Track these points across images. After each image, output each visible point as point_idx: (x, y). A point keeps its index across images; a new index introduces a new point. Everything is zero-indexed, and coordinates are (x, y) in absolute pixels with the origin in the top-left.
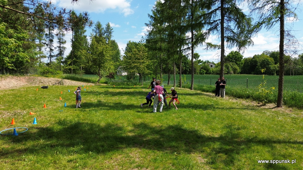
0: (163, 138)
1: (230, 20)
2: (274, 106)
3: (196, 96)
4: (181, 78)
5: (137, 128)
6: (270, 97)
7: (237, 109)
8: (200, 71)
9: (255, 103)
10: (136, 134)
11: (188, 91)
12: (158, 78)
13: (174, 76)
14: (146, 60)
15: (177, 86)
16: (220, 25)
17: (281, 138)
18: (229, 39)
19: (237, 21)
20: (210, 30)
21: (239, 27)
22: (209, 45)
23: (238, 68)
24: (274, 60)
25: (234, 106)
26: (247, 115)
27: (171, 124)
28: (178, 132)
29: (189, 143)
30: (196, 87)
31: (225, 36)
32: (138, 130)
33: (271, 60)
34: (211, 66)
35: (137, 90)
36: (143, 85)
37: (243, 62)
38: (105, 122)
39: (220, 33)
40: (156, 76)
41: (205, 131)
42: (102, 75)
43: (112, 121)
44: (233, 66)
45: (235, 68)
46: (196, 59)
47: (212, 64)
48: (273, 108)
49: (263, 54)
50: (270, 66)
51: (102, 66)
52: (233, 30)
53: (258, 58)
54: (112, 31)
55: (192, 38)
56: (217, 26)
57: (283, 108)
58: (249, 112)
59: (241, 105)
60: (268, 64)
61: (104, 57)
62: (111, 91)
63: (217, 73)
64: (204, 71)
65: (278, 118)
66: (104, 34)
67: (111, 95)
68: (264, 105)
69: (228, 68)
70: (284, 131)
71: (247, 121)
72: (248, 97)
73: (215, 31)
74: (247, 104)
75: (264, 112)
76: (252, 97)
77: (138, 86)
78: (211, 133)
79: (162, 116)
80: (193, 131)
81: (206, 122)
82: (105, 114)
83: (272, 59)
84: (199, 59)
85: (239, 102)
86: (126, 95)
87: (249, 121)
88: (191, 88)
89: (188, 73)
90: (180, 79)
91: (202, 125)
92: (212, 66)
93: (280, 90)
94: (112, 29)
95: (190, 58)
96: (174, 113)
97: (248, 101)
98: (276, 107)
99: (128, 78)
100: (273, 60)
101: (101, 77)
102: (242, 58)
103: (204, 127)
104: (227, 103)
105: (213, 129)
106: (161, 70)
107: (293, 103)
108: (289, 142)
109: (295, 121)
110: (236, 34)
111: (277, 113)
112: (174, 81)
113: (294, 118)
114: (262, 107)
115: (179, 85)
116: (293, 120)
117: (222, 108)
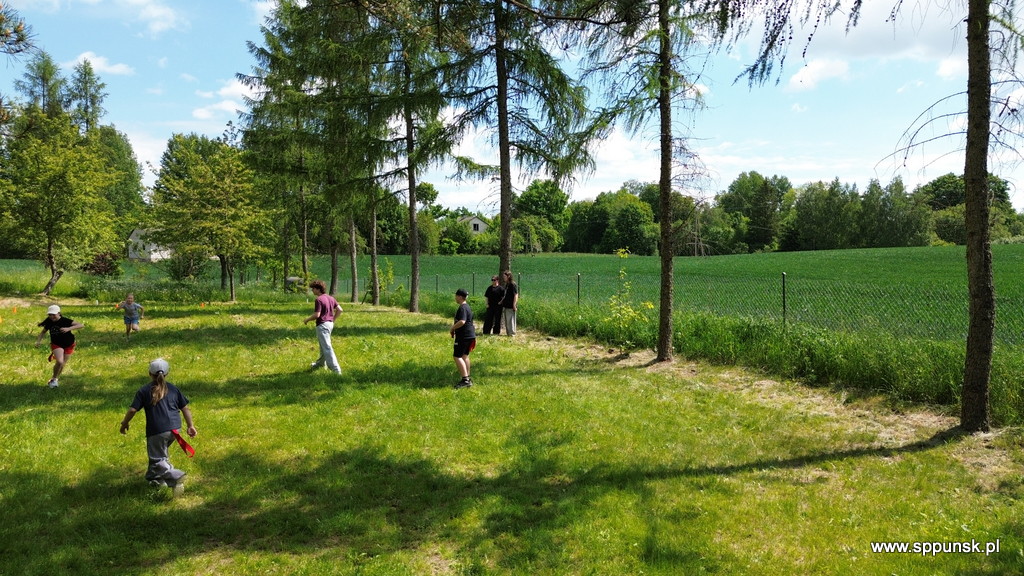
0: (312, 503)
1: (523, 90)
2: (651, 359)
3: (427, 335)
4: (377, 271)
5: (215, 476)
6: (640, 330)
7: (551, 372)
8: (441, 242)
9: (599, 352)
10: (210, 498)
11: (400, 316)
12: (292, 269)
13: (353, 267)
14: (246, 210)
15: (364, 300)
16: (495, 105)
17: (667, 460)
18: (525, 149)
19: (545, 96)
20: (464, 119)
21: (552, 114)
22: (465, 163)
23: (554, 233)
24: (652, 208)
25: (541, 364)
26: (578, 392)
27: (341, 447)
28: (365, 475)
29: (402, 511)
30: (427, 300)
31: (510, 140)
32: (219, 484)
33: (644, 208)
34: (475, 225)
35: (214, 322)
36: (235, 302)
37: (570, 215)
38: (80, 462)
39: (497, 129)
40: (286, 264)
41: (454, 460)
42: (62, 265)
43: (111, 459)
44: (540, 226)
45: (546, 233)
46: (425, 203)
47: (477, 222)
48: (647, 366)
49: (623, 190)
50: (642, 226)
51: (61, 231)
52: (535, 124)
53: (609, 202)
54: (102, 91)
55: (409, 137)
56: (485, 107)
57: (673, 362)
58: (584, 381)
59: (562, 361)
60: (638, 223)
61: (70, 193)
62: (102, 330)
63: (493, 248)
64: (454, 243)
65: (661, 397)
66: (70, 101)
67: (106, 347)
68: (625, 356)
69: (526, 235)
70: (673, 439)
71: (579, 415)
72: (582, 332)
73: (482, 125)
74: (579, 354)
75: (625, 380)
76: (592, 331)
77: (215, 305)
78: (473, 466)
79: (307, 419)
80: (415, 465)
81: (460, 429)
82: (81, 430)
83: (647, 206)
84: (434, 205)
85: (556, 351)
86: (169, 344)
87: (583, 415)
88: (410, 307)
89: (399, 251)
90: (374, 274)
91: (443, 440)
92: (476, 227)
93: (665, 312)
94: (103, 85)
95: (404, 199)
96: (350, 406)
97: (582, 344)
98: (655, 361)
99: (178, 270)
100: (650, 211)
101: (60, 273)
102: (565, 203)
103: (451, 448)
104: (521, 355)
105: (479, 452)
106: (303, 242)
107: (699, 346)
108: (688, 472)
109: (704, 402)
110: (544, 136)
111: (657, 380)
112: (350, 281)
113: (699, 394)
114: (618, 363)
115: (369, 296)
116: (699, 398)
117: (507, 374)
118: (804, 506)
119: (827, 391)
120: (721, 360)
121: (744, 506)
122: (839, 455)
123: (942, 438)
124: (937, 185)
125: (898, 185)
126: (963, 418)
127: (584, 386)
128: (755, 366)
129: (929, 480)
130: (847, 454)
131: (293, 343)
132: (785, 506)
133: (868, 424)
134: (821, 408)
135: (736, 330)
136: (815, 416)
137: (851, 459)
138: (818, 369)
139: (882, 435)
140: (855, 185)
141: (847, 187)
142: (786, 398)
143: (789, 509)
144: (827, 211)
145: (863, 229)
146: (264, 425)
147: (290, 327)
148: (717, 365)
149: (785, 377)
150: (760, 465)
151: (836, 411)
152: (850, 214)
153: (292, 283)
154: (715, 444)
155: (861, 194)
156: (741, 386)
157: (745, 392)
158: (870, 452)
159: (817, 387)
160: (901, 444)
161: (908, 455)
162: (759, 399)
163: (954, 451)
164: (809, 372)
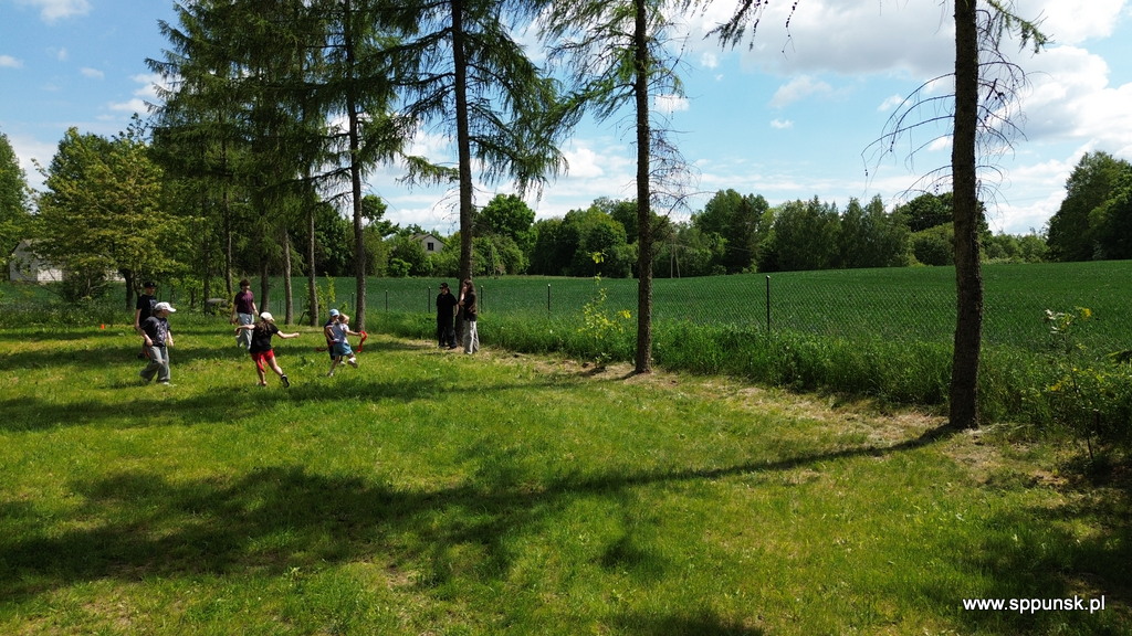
1: (484, 80)
2: (629, 372)
3: (375, 354)
4: (315, 288)
6: (616, 342)
7: (520, 387)
8: (390, 263)
9: (572, 367)
10: (114, 520)
12: (214, 290)
13: (287, 285)
14: (155, 216)
15: (300, 322)
16: (452, 94)
17: (649, 465)
18: (486, 147)
19: (508, 86)
20: (418, 109)
21: (517, 107)
22: (419, 164)
23: (519, 254)
24: (625, 228)
25: (508, 379)
26: (551, 404)
27: (277, 464)
29: (351, 526)
30: (377, 320)
31: (470, 134)
33: (617, 228)
34: (429, 244)
35: (117, 343)
37: (536, 234)
39: (455, 122)
40: (206, 284)
41: (410, 473)
44: (502, 246)
45: (511, 254)
46: (371, 219)
47: (431, 240)
48: (624, 378)
49: (594, 207)
50: (614, 248)
52: (498, 117)
53: (580, 221)
55: (352, 133)
56: (441, 97)
57: (653, 374)
58: (557, 395)
59: (532, 376)
60: (610, 244)
63: (449, 269)
64: (405, 264)
65: (640, 407)
68: (601, 369)
69: (487, 254)
70: (656, 445)
71: (552, 426)
72: (552, 347)
73: (437, 117)
74: (551, 370)
75: (602, 392)
76: (564, 345)
77: (118, 326)
78: (432, 479)
79: (235, 437)
80: (366, 480)
81: (417, 442)
83: (620, 225)
84: (381, 221)
85: (525, 367)
86: (61, 365)
87: (557, 425)
89: (342, 271)
90: (311, 291)
91: (398, 455)
92: (431, 246)
93: (643, 319)
95: (347, 212)
96: (286, 423)
97: (553, 360)
98: (633, 374)
99: (70, 291)
100: (623, 230)
102: (532, 220)
103: (408, 461)
104: (485, 371)
105: (439, 464)
106: (227, 256)
107: (679, 356)
108: (672, 476)
109: (687, 411)
110: (508, 131)
111: (636, 392)
112: (284, 302)
113: (682, 403)
114: (593, 377)
115: (306, 317)
116: (681, 407)
117: (469, 389)
118: (796, 505)
119: (814, 396)
120: (703, 370)
121: (733, 506)
122: (829, 456)
123: (931, 436)
124: (916, 206)
125: (877, 205)
126: (952, 417)
127: (557, 398)
128: (739, 375)
129: (921, 475)
130: (837, 455)
131: (216, 362)
132: (776, 504)
133: (857, 427)
134: (809, 413)
135: (719, 339)
136: (802, 420)
137: (841, 459)
138: (804, 375)
139: (871, 436)
140: (834, 204)
141: (826, 205)
142: (772, 405)
143: (780, 507)
144: (806, 232)
145: (843, 250)
146: (182, 444)
147: (211, 347)
148: (700, 375)
149: (772, 384)
150: (749, 468)
151: (825, 415)
152: (831, 235)
153: (214, 304)
154: (699, 449)
155: (840, 214)
156: (724, 395)
157: (729, 400)
158: (860, 452)
159: (804, 393)
160: (891, 444)
161: (898, 454)
162: (744, 406)
163: (944, 449)
164: (796, 378)
